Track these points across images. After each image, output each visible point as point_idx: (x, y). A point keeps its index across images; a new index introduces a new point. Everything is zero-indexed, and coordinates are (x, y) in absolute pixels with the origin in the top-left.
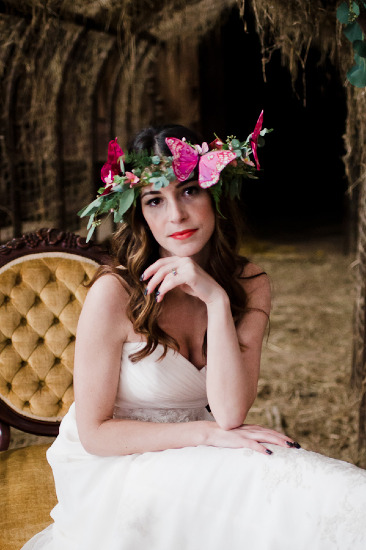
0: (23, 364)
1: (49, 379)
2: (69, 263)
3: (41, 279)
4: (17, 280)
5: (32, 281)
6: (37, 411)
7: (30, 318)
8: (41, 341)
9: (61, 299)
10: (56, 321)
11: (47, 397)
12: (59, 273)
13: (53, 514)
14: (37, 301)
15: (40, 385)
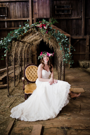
0: (30, 76)
1: (32, 77)
2: (34, 66)
3: (32, 68)
4: (29, 68)
5: (31, 68)
6: (31, 81)
7: (30, 72)
8: (32, 74)
9: (33, 70)
10: (33, 72)
11: (32, 79)
12: (33, 67)
13: (36, 88)
14: (31, 70)
15: (32, 78)
